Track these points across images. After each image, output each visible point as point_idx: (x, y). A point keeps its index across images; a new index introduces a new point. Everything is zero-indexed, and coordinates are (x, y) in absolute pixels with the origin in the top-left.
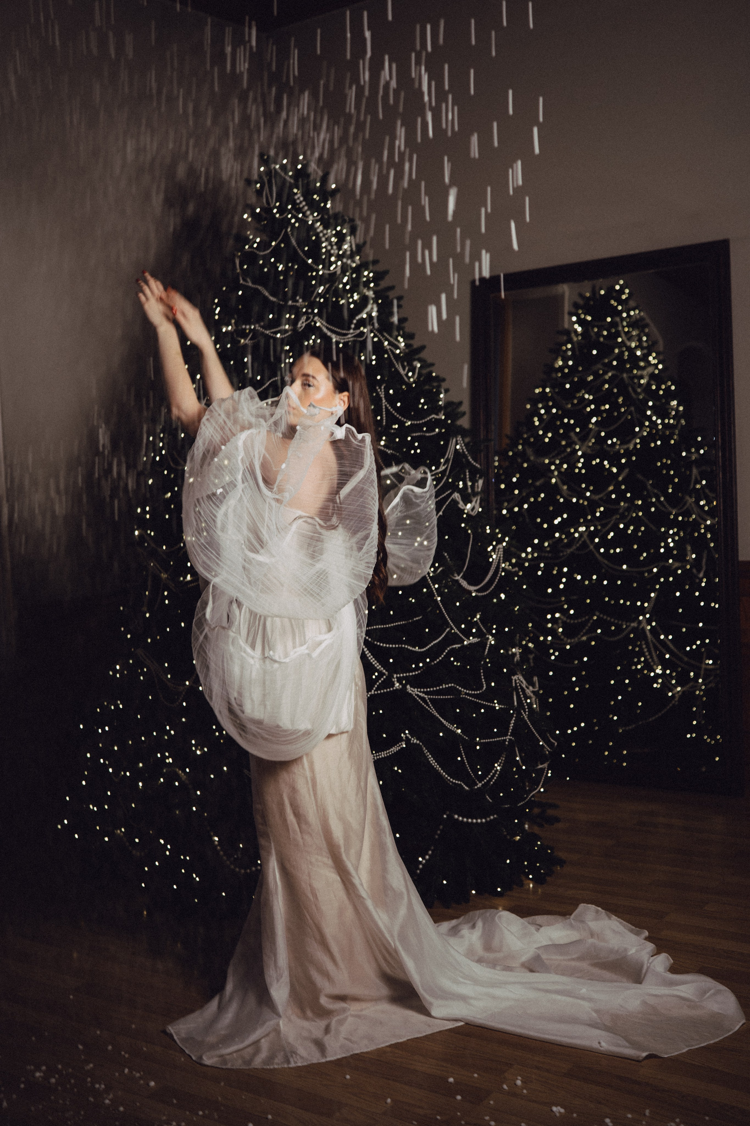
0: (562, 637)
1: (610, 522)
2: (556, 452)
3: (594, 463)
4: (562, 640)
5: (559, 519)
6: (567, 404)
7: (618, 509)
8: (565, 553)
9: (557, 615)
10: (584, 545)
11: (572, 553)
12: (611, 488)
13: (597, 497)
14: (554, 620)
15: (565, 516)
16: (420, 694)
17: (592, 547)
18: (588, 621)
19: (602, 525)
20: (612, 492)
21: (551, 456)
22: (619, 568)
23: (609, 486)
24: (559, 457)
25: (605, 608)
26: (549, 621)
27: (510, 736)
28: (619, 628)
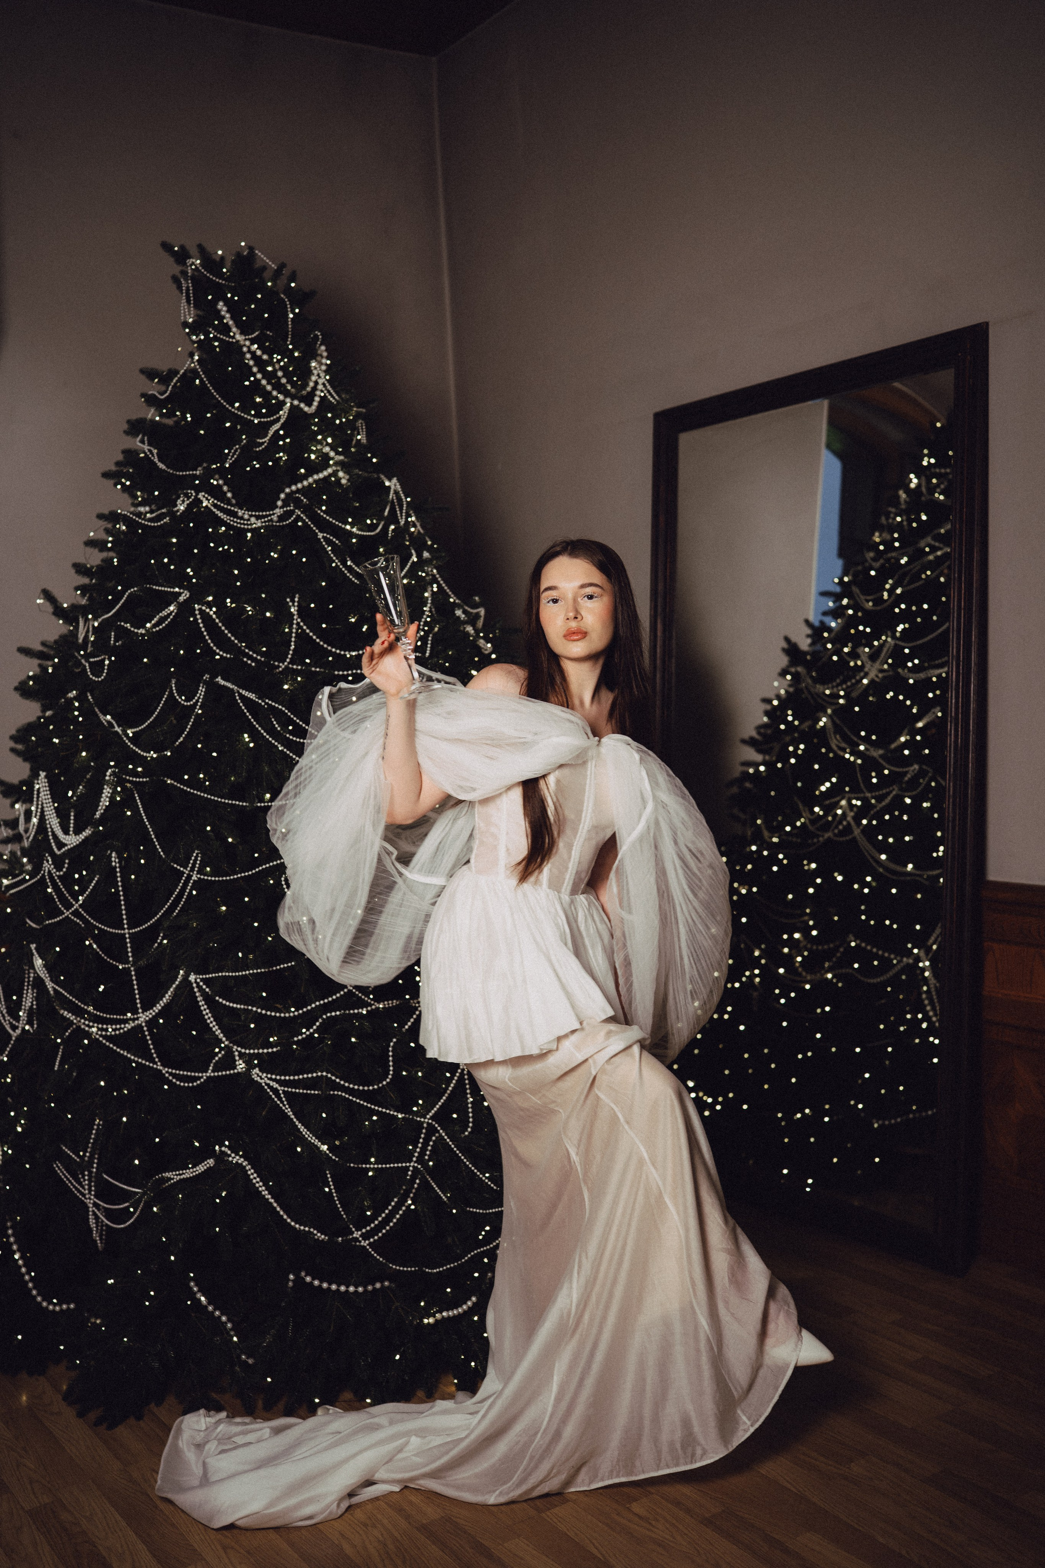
0: (800, 969)
1: (888, 794)
2: (841, 677)
3: (888, 697)
4: (800, 975)
5: (828, 784)
6: (868, 601)
7: (907, 772)
8: (821, 839)
9: (797, 936)
10: (848, 829)
11: (829, 840)
12: (903, 739)
13: (877, 753)
14: (791, 942)
15: (834, 780)
16: (271, 1083)
17: (857, 832)
18: (836, 949)
19: (879, 799)
20: (905, 745)
21: (834, 684)
22: (899, 868)
23: (900, 735)
24: (844, 686)
25: (862, 932)
26: (786, 943)
27: (415, 1162)
28: (886, 964)
